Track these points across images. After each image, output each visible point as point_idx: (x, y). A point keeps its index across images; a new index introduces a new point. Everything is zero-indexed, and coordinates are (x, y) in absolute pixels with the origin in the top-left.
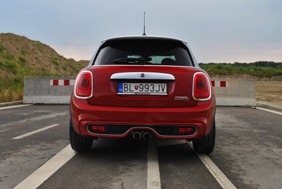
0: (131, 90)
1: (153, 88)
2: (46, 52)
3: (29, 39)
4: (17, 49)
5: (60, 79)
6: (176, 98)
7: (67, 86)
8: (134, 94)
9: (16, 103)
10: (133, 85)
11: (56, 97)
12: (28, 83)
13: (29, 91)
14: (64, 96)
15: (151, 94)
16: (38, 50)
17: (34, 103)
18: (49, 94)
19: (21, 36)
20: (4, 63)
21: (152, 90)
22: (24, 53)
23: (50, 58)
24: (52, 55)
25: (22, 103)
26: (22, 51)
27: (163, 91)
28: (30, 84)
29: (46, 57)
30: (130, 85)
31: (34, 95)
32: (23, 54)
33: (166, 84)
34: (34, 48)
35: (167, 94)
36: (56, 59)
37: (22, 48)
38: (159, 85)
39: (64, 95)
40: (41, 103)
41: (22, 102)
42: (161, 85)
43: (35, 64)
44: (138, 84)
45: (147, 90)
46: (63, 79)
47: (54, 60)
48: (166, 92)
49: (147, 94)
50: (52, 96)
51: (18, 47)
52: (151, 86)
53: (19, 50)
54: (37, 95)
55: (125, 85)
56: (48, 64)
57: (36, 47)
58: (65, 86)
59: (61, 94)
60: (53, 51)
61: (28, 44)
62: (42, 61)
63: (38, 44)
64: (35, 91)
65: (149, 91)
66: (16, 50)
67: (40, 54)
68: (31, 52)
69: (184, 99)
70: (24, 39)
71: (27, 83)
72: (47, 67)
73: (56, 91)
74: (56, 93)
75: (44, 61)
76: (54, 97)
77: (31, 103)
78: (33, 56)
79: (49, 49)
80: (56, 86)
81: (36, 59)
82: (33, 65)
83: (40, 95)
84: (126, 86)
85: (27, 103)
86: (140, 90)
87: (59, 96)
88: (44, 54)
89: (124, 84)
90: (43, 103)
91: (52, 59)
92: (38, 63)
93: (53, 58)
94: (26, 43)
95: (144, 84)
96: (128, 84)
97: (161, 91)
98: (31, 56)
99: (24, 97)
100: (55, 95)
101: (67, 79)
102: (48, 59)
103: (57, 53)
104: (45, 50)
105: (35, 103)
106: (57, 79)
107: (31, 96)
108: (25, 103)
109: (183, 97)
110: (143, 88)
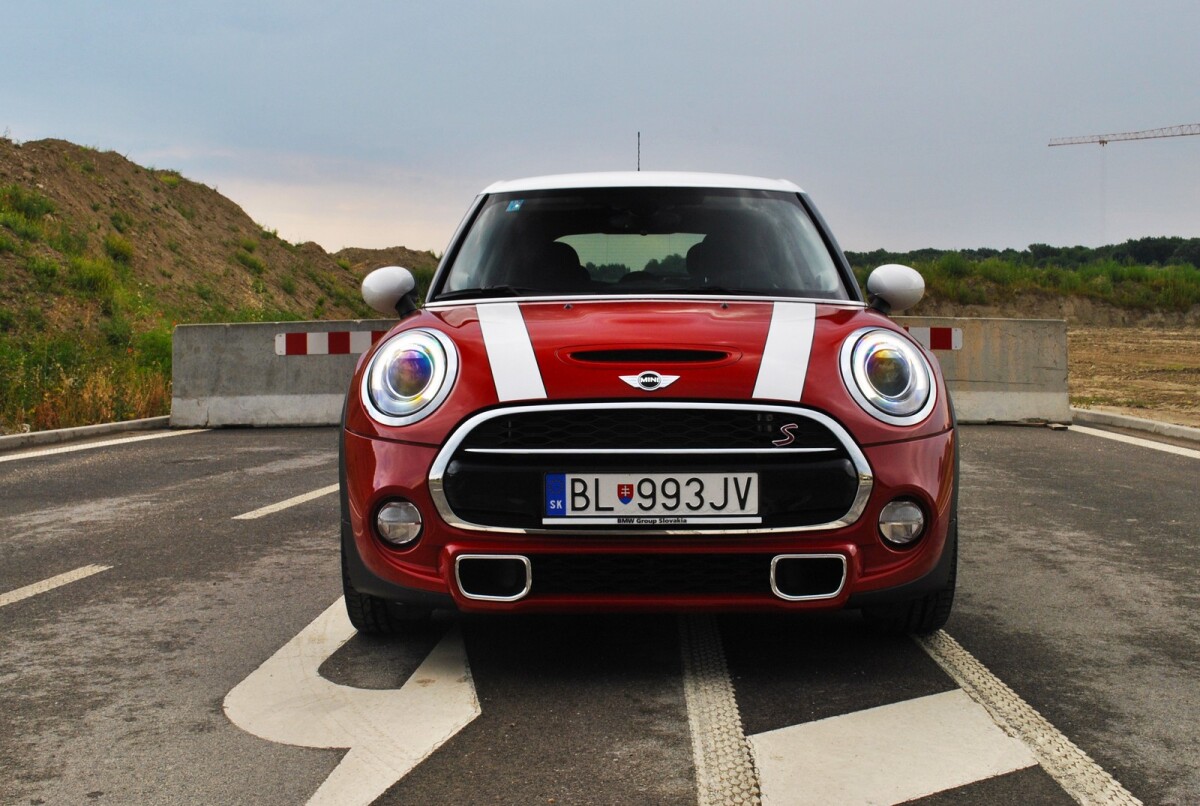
5: (314, 331)
7: (341, 357)
11: (298, 398)
14: (327, 396)
16: (175, 212)
17: (214, 423)
18: (270, 386)
25: (167, 423)
31: (213, 391)
40: (241, 422)
41: (168, 419)
46: (324, 331)
50: (284, 397)
57: (164, 198)
58: (334, 357)
59: (316, 387)
61: (133, 186)
70: (114, 163)
73: (297, 375)
74: (295, 385)
76: (291, 398)
77: (203, 423)
80: (298, 358)
83: (236, 392)
85: (186, 424)
87: (308, 397)
90: (248, 422)
100: (296, 393)
101: (341, 329)
104: (203, 208)
105: (219, 423)
106: (302, 331)
107: (201, 396)
108: (180, 424)
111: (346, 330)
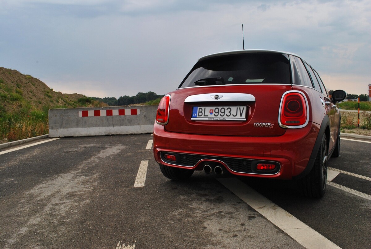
0: (205, 115)
1: (230, 112)
2: (38, 86)
3: (20, 73)
4: (13, 82)
5: (90, 110)
6: (256, 124)
7: (98, 117)
8: (208, 119)
9: (42, 137)
10: (208, 109)
11: (86, 128)
12: (54, 115)
13: (55, 123)
14: (94, 128)
15: (227, 119)
16: (31, 84)
17: (62, 136)
18: (77, 125)
19: (12, 70)
20: (8, 96)
21: (229, 114)
22: (19, 86)
23: (43, 92)
24: (44, 88)
25: (48, 137)
26: (17, 85)
27: (241, 115)
28: (56, 116)
29: (39, 91)
30: (205, 108)
31: (61, 127)
32: (19, 88)
33: (245, 107)
34: (27, 82)
35: (245, 120)
36: (48, 93)
37: (17, 82)
38: (237, 108)
39: (95, 126)
40: (70, 136)
41: (48, 135)
42: (240, 108)
43: (31, 97)
44: (213, 108)
45: (222, 114)
46: (93, 110)
47: (46, 93)
48: (245, 117)
49: (222, 119)
50: (82, 128)
51: (13, 81)
52: (227, 109)
53: (14, 83)
54: (65, 127)
55: (200, 108)
56: (43, 97)
57: (28, 81)
58: (96, 117)
59: (91, 125)
60: (44, 84)
61: (20, 78)
62: (37, 94)
63: (30, 78)
64: (62, 124)
65: (225, 116)
66: (11, 83)
67: (33, 87)
68: (25, 85)
69: (266, 125)
70: (16, 72)
71: (52, 115)
72: (43, 99)
73: (85, 122)
74: (85, 125)
75: (39, 94)
76: (84, 128)
77: (59, 136)
78: (28, 90)
79: (41, 83)
80: (86, 118)
81: (31, 92)
82: (30, 98)
83: (68, 128)
84: (201, 110)
85: (54, 137)
86: (215, 115)
87: (89, 128)
88: (36, 88)
89: (198, 108)
90: (72, 136)
91: (45, 93)
92: (34, 96)
93: (45, 91)
94: (19, 77)
95: (220, 108)
96: (203, 108)
97: (239, 116)
98: (26, 89)
99: (50, 130)
100: (85, 127)
101: (98, 109)
102: (41, 92)
103: (48, 87)
104: (37, 83)
105: (64, 136)
106: (86, 110)
107: (58, 128)
108: (52, 136)
109: (265, 123)
110: (218, 112)
111: (99, 110)
